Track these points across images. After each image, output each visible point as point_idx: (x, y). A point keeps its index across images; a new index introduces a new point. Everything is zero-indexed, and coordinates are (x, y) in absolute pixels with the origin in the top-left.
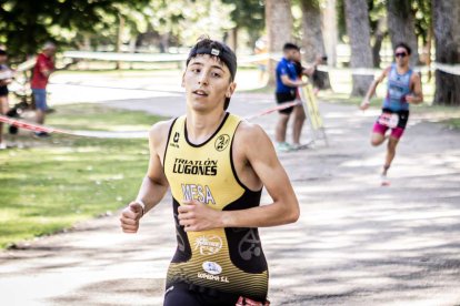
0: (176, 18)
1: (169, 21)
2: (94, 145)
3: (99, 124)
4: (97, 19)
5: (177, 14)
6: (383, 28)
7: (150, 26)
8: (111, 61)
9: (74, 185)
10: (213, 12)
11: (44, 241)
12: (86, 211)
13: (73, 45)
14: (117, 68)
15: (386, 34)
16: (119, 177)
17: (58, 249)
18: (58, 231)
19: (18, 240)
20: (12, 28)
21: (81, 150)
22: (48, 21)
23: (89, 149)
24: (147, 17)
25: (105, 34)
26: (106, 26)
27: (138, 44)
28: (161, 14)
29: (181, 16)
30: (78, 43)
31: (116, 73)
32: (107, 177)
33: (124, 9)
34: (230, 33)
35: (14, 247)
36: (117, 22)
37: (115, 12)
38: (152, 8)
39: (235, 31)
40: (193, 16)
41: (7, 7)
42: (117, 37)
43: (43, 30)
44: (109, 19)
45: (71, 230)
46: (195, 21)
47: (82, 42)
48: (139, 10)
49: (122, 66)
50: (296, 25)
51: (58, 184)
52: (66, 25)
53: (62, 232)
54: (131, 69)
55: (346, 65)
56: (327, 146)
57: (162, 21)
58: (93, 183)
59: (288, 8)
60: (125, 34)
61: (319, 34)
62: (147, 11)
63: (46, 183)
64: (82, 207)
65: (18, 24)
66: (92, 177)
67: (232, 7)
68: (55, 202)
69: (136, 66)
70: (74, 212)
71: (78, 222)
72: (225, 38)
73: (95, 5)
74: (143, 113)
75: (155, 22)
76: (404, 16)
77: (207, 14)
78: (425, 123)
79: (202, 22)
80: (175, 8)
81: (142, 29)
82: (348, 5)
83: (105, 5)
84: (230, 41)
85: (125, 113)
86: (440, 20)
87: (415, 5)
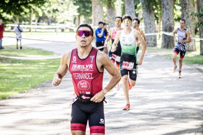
0: (55, 11)
1: (52, 12)
2: (19, 63)
3: (22, 54)
4: (22, 10)
5: (55, 9)
6: (140, 17)
7: (44, 14)
8: (28, 28)
9: (11, 79)
10: (70, 8)
12: (16, 90)
13: (12, 21)
14: (30, 31)
15: (142, 19)
16: (30, 76)
17: (4, 105)
18: (4, 98)
21: (14, 64)
22: (1, 11)
23: (18, 64)
24: (42, 10)
25: (25, 16)
26: (26, 13)
27: (39, 21)
28: (48, 9)
29: (57, 10)
30: (14, 20)
31: (30, 33)
32: (25, 76)
33: (32, 5)
34: (77, 17)
36: (30, 12)
37: (30, 8)
38: (45, 6)
39: (79, 16)
40: (62, 10)
42: (30, 18)
44: (27, 10)
45: (10, 98)
46: (63, 12)
47: (15, 20)
48: (39, 7)
49: (32, 30)
50: (105, 14)
51: (4, 79)
52: (9, 12)
53: (6, 99)
54: (36, 31)
57: (49, 12)
58: (19, 78)
59: (102, 7)
60: (34, 17)
62: (43, 7)
64: (14, 88)
66: (19, 76)
67: (78, 7)
68: (3, 86)
69: (38, 30)
70: (11, 90)
71: (12, 95)
72: (75, 19)
73: (21, 4)
74: (40, 49)
75: (46, 12)
76: (150, 12)
77: (68, 9)
78: (158, 56)
79: (66, 12)
80: (54, 6)
81: (41, 14)
82: (126, 7)
83: (26, 5)
84: (77, 21)
85: (33, 49)
86: (165, 13)
87: (154, 7)
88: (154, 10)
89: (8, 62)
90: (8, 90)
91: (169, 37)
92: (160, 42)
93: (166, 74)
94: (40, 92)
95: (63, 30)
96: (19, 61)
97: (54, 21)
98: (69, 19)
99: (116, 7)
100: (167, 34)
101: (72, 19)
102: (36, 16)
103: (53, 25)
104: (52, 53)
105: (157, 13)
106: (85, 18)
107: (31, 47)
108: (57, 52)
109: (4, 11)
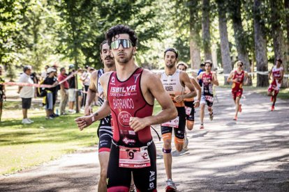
0: (155, 58)
5: (156, 56)
6: (235, 59)
7: (145, 61)
20: (97, 61)
28: (149, 56)
29: (158, 57)
41: (94, 54)
55: (222, 73)
56: (218, 103)
57: (150, 59)
59: (200, 52)
62: (144, 55)
65: (98, 59)
75: (148, 60)
76: (245, 54)
78: (255, 93)
81: (143, 62)
82: (222, 50)
86: (258, 54)
87: (248, 49)
88: (248, 52)
91: (264, 76)
92: (255, 81)
93: (265, 108)
97: (154, 67)
99: (212, 50)
100: (262, 73)
105: (250, 55)
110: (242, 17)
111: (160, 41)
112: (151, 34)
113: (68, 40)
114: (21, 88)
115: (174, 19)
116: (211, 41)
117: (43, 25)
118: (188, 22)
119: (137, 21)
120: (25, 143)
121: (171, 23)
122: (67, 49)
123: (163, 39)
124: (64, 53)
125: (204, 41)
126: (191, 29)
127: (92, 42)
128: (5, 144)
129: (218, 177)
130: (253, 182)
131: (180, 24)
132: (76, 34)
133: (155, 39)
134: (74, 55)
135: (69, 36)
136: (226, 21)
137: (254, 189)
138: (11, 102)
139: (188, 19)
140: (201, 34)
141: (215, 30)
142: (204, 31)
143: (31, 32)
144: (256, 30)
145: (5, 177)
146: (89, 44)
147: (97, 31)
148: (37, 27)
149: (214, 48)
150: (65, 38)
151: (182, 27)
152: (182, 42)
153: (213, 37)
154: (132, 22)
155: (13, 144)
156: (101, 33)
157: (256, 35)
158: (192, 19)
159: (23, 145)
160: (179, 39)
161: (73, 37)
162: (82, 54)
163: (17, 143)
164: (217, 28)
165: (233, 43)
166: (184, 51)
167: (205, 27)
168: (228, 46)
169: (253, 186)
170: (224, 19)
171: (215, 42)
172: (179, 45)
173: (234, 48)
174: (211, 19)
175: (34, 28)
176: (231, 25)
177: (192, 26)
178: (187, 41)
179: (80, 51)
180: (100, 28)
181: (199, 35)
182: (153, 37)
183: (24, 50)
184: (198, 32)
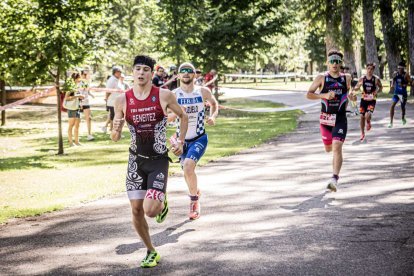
0: (282, 57)
1: (279, 59)
4: (246, 57)
5: (283, 55)
6: (384, 60)
7: (270, 61)
8: (252, 78)
10: (301, 54)
11: (226, 158)
13: (235, 69)
14: (255, 81)
15: (386, 62)
16: (260, 130)
18: (233, 154)
19: (214, 158)
20: (206, 61)
21: (240, 118)
22: (223, 58)
23: (244, 118)
24: (268, 57)
25: (249, 65)
26: (250, 60)
27: (264, 71)
28: (275, 55)
29: (285, 56)
31: (254, 84)
33: (257, 51)
34: (309, 64)
35: (212, 161)
36: (255, 58)
37: (254, 53)
38: (271, 52)
39: (311, 63)
40: (291, 56)
41: (203, 52)
42: (255, 67)
43: (220, 62)
44: (251, 56)
45: (239, 154)
46: (292, 58)
48: (265, 53)
49: (258, 81)
51: (230, 133)
52: (231, 60)
54: (261, 82)
57: (276, 59)
58: (247, 133)
60: (258, 66)
61: (353, 63)
62: (269, 54)
63: (225, 133)
64: (243, 144)
65: (208, 59)
66: (247, 130)
67: (310, 52)
68: (230, 141)
69: (263, 81)
72: (306, 66)
73: (245, 50)
74: (268, 102)
75: (272, 59)
76: (396, 53)
77: (298, 54)
79: (296, 59)
80: (282, 52)
81: (266, 62)
82: (367, 48)
83: (250, 50)
84: (309, 69)
85: (260, 102)
87: (400, 47)
88: (400, 51)
89: (233, 116)
90: (235, 145)
94: (273, 147)
95: (293, 80)
96: (245, 114)
97: (282, 69)
98: (300, 66)
99: (355, 49)
101: (303, 66)
102: (261, 65)
103: (281, 75)
104: (282, 105)
105: (404, 55)
106: (318, 64)
107: (258, 99)
108: (288, 104)
109: (226, 59)
110: (393, 6)
111: (287, 36)
112: (275, 27)
113: (169, 34)
114: (108, 94)
115: (305, 8)
116: (354, 37)
117: (141, 15)
118: (323, 12)
119: (257, 11)
120: (111, 162)
121: (302, 13)
122: (167, 46)
123: (290, 33)
124: (164, 50)
125: (345, 36)
126: (327, 21)
127: (199, 37)
128: (87, 165)
129: (347, 209)
130: (391, 216)
131: (314, 14)
132: (178, 27)
133: (280, 34)
134: (176, 53)
135: (170, 30)
136: (372, 11)
137: (392, 226)
138: (99, 112)
139: (323, 8)
140: (340, 28)
141: (359, 23)
142: (344, 23)
143: (126, 24)
144: (410, 23)
145: (82, 205)
146: (195, 40)
147: (205, 25)
148: (133, 17)
149: (357, 46)
150: (165, 32)
151: (317, 18)
152: (317, 37)
153: (356, 31)
154: (251, 13)
155: (97, 164)
156: (210, 26)
157: (410, 30)
158: (329, 8)
159: (109, 165)
160: (312, 33)
161: (175, 31)
162: (186, 53)
163: (101, 163)
164: (361, 19)
165: (382, 39)
166: (320, 48)
167: (346, 18)
168: (374, 43)
169: (390, 222)
170: (370, 9)
171: (359, 37)
172: (313, 41)
173: (383, 46)
174: (353, 9)
175: (130, 18)
176: (379, 16)
177: (328, 17)
178: (323, 36)
179: (184, 49)
180: (209, 20)
181: (338, 29)
182: (278, 31)
183: (115, 48)
184: (336, 25)
